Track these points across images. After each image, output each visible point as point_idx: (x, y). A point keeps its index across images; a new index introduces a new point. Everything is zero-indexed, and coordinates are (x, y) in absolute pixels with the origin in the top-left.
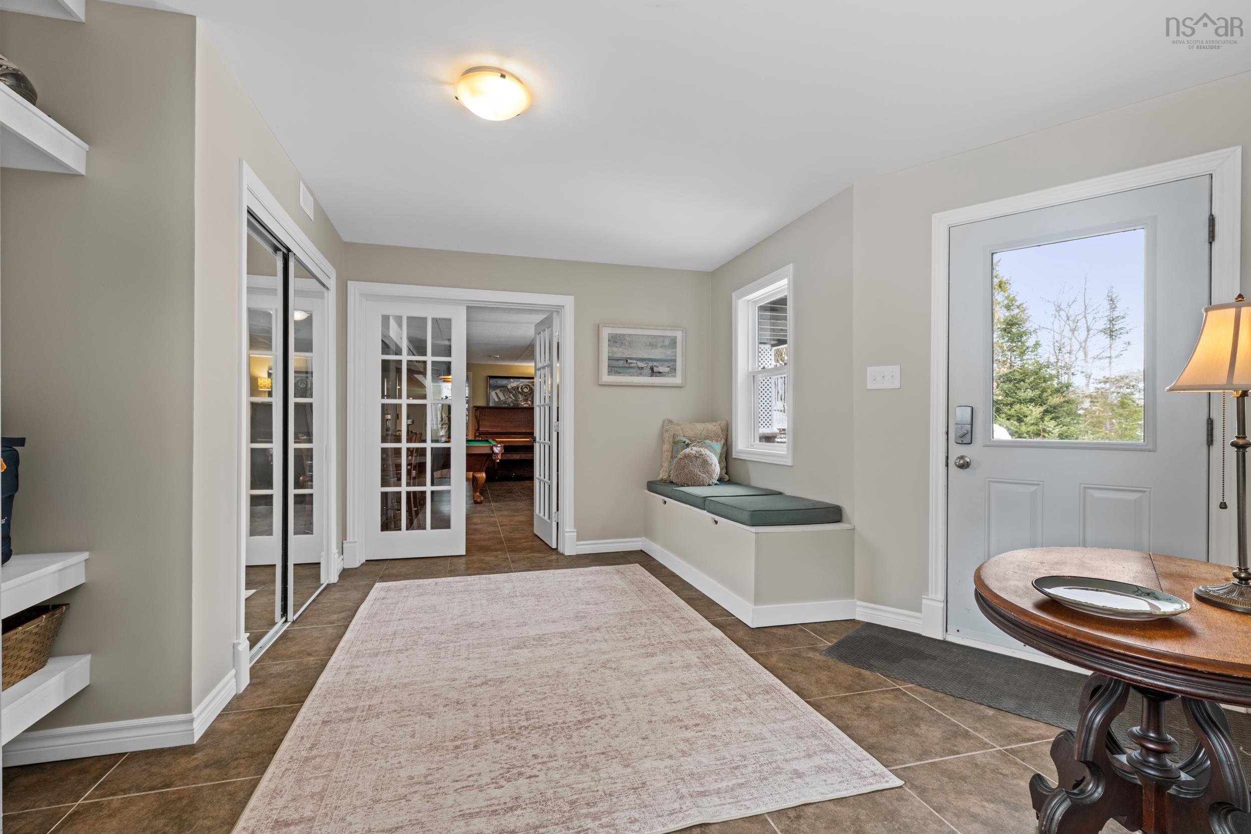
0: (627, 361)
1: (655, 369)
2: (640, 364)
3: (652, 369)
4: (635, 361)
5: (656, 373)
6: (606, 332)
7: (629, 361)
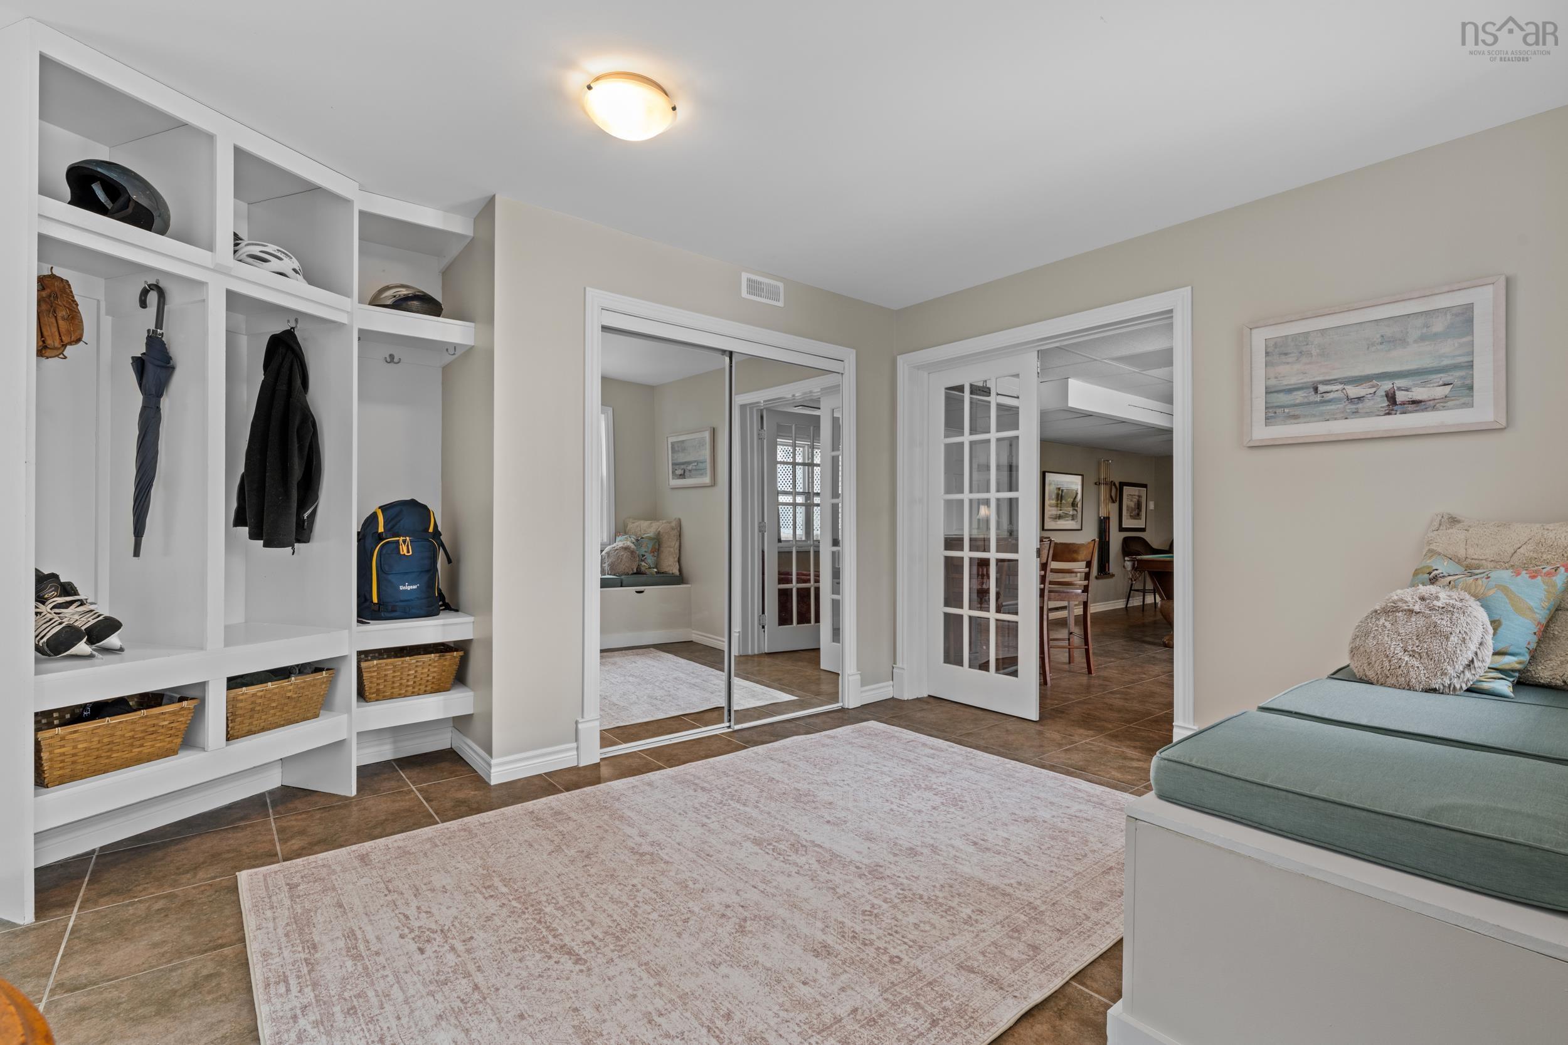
0: (1316, 390)
1: (1401, 396)
2: (1353, 391)
3: (1391, 398)
4: (1340, 387)
5: (1403, 403)
6: (1259, 339)
7: (1321, 388)
